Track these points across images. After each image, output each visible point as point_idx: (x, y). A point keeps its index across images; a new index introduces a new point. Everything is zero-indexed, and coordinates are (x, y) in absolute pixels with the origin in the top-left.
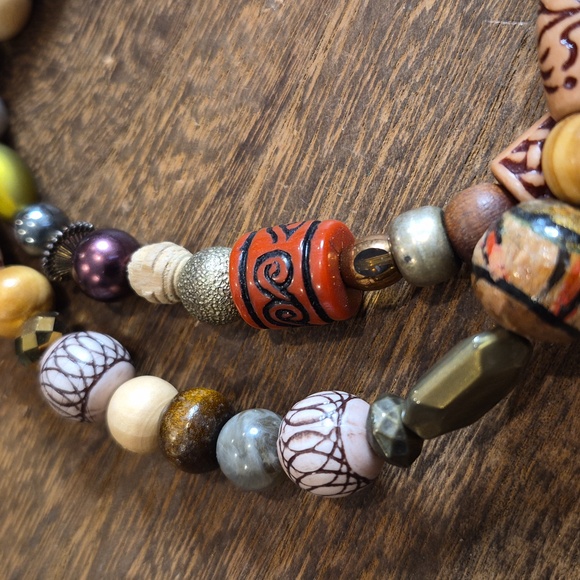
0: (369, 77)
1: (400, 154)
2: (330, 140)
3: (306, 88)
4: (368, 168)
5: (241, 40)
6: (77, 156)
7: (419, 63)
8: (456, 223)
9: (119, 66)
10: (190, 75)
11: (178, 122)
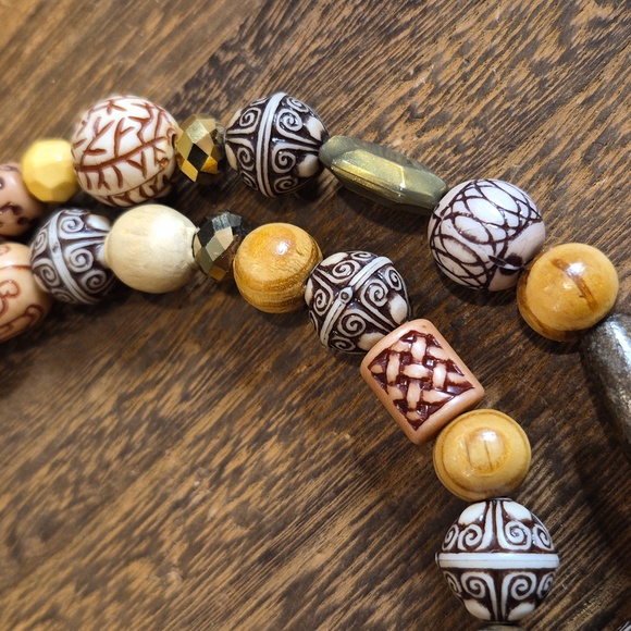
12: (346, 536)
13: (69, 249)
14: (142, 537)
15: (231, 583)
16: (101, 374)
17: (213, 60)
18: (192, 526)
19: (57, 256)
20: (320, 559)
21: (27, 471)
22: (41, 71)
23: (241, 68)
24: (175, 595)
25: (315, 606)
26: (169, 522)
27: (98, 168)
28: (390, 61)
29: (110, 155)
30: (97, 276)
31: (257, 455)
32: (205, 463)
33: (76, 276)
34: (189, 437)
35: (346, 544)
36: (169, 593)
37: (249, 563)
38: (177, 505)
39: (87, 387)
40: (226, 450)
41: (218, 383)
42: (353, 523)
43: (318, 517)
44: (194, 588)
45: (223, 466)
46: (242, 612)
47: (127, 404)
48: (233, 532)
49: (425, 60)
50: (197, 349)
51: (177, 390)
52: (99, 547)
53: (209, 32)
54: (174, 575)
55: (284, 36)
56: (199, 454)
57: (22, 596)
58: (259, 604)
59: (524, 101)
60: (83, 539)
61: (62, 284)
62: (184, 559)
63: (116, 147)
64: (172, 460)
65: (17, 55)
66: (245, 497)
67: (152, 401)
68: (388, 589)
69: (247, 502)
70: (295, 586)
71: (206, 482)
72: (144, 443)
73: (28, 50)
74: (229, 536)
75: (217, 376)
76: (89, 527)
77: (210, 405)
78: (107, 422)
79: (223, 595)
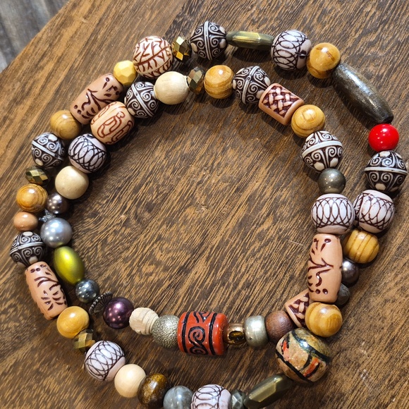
0: (238, 251)
1: (248, 285)
2: (220, 274)
3: (211, 249)
4: (235, 288)
5: (185, 222)
6: (103, 256)
7: (259, 251)
8: (270, 328)
9: (128, 220)
10: (160, 232)
11: (153, 251)
12: (265, 174)
13: (142, 93)
14: (188, 199)
15: (227, 203)
16: (157, 146)
17: (175, 22)
18: (206, 189)
19: (138, 97)
20: (258, 184)
21: (136, 190)
22: (107, 43)
23: (186, 22)
24: (206, 215)
25: (260, 201)
26: (197, 190)
27: (148, 61)
28: (242, 6)
29: (151, 55)
30: (153, 103)
31: (225, 156)
32: (205, 166)
33: (146, 103)
34: (198, 158)
35: (266, 176)
36: (203, 215)
37: (231, 194)
38: (199, 183)
39: (153, 152)
40: (213, 158)
42: (267, 168)
43: (253, 170)
44: (212, 211)
45: (213, 164)
46: (233, 212)
47: (170, 153)
48: (223, 186)
49: (254, 2)
50: (193, 125)
51: (189, 143)
52: (172, 208)
53: (171, 12)
54: (203, 208)
55: (199, 7)
56: (203, 162)
57: (145, 236)
58: (239, 208)
59: (292, 7)
60: (165, 206)
61: (142, 108)
62: (206, 201)
63: (153, 52)
64: (193, 168)
65: (95, 40)
66: (224, 172)
67: (180, 149)
68: (285, 187)
69: (225, 174)
70: (251, 196)
71: (208, 171)
72: (180, 165)
73: (99, 37)
74: (222, 188)
75: (203, 133)
76: (166, 202)
77: (204, 143)
78: (164, 162)
79: (224, 209)
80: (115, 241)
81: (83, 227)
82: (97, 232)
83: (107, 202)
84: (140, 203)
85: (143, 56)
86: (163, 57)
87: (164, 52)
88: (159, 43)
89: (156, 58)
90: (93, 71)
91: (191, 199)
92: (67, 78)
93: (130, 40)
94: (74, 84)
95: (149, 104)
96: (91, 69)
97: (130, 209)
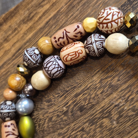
9: (67, 111)
13: (97, 43)
14: (106, 113)
15: (130, 125)
18: (120, 111)
19: (94, 44)
21: (77, 95)
24: (115, 127)
26: (113, 110)
27: (107, 23)
29: (110, 20)
30: (102, 50)
32: (123, 96)
33: (98, 49)
34: (120, 90)
36: (113, 127)
37: (135, 121)
38: (116, 106)
39: (93, 76)
40: (130, 93)
41: (128, 77)
44: (120, 126)
45: (128, 97)
46: (133, 132)
47: (103, 81)
48: (131, 113)
50: (122, 69)
51: (116, 78)
52: (95, 115)
54: (115, 122)
56: (122, 94)
57: (74, 125)
60: (91, 112)
61: (94, 51)
62: (118, 119)
63: (112, 18)
64: (115, 95)
66: (134, 105)
67: (110, 81)
69: (135, 106)
71: (124, 101)
72: (107, 90)
74: (130, 114)
75: (127, 76)
76: (92, 110)
77: (125, 82)
78: (98, 85)
79: (128, 128)
80: (57, 121)
81: (41, 106)
82: (48, 112)
83: (58, 97)
84: (77, 104)
85: (105, 19)
86: (117, 23)
87: (119, 20)
88: (117, 13)
89: (113, 23)
90: (70, 17)
91: (108, 114)
92: (55, 16)
93: (98, 4)
94: (57, 21)
95: (99, 50)
96: (70, 15)
97: (70, 106)
